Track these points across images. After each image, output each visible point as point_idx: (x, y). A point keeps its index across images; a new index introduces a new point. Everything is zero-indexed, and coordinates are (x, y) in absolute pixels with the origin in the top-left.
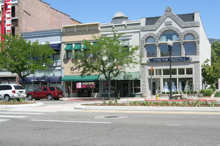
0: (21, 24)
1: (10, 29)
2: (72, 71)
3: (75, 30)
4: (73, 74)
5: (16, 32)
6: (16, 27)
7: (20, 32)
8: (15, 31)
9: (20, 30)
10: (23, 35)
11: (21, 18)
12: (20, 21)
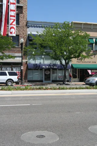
0: (26, 12)
1: (15, 15)
2: (78, 61)
3: (82, 27)
4: (79, 63)
5: (21, 19)
6: (21, 14)
7: (25, 19)
8: (20, 17)
9: (25, 17)
10: (29, 23)
11: (26, 6)
12: (25, 9)
